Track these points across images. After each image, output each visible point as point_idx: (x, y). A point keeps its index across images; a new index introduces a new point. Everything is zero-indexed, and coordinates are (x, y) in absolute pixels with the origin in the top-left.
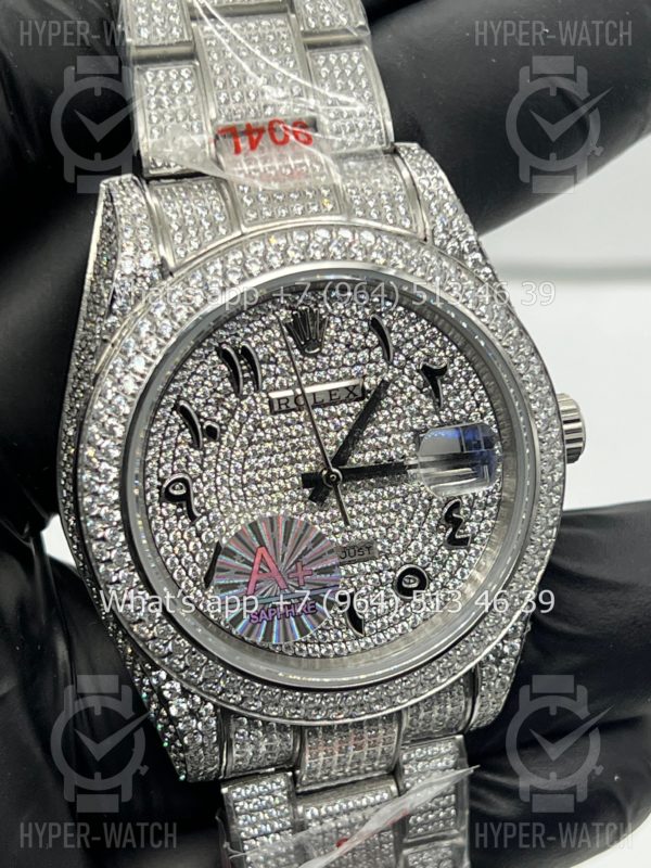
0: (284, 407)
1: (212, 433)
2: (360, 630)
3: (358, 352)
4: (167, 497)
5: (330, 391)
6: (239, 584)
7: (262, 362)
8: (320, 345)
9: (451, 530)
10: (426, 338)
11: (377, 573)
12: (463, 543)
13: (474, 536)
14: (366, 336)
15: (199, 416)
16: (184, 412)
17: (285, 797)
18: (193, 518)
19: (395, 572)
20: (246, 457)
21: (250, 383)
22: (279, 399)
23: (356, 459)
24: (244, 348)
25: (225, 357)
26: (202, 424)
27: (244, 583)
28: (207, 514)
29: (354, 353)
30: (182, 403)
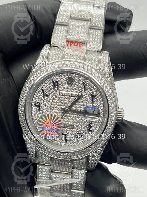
0: (62, 94)
1: (47, 96)
2: (66, 142)
3: (79, 88)
4: (36, 105)
5: (71, 94)
6: (42, 125)
7: (60, 85)
8: (72, 84)
9: (89, 128)
10: (93, 89)
11: (72, 132)
12: (91, 131)
13: (94, 130)
14: (81, 85)
15: (45, 92)
16: (43, 90)
17: (49, 171)
18: (39, 110)
19: (76, 132)
20: (52, 102)
21: (57, 88)
22: (61, 93)
23: (74, 108)
24: (57, 81)
25: (53, 82)
26: (45, 93)
27: (43, 125)
28: (42, 110)
29: (78, 88)
30: (43, 88)
